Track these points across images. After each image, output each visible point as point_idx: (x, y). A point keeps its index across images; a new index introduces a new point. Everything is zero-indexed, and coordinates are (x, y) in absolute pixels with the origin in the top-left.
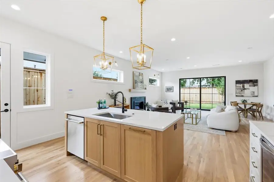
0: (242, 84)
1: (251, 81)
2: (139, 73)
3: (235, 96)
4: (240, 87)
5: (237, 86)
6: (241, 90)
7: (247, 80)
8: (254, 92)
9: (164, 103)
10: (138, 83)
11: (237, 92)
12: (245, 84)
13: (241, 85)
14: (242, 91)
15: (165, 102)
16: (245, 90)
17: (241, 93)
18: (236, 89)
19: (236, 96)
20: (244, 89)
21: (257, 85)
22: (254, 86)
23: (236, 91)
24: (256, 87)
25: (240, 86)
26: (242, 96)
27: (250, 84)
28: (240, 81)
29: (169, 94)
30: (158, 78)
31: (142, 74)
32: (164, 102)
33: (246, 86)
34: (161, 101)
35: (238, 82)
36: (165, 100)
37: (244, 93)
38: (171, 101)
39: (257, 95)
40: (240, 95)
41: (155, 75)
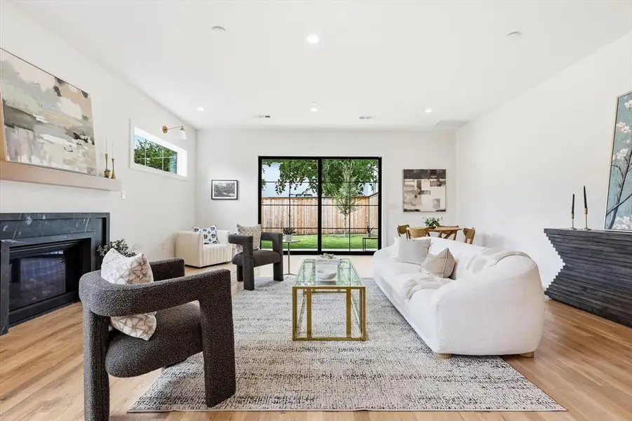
0: (416, 180)
1: (433, 172)
2: (60, 81)
3: (402, 210)
4: (413, 186)
5: (406, 183)
6: (413, 196)
7: (426, 171)
8: (438, 201)
9: (207, 241)
10: (37, 128)
11: (405, 201)
12: (422, 180)
13: (414, 183)
14: (416, 197)
15: (209, 236)
16: (422, 196)
17: (414, 203)
18: (405, 192)
19: (405, 210)
20: (421, 192)
21: (445, 183)
22: (440, 185)
23: (404, 198)
24: (443, 188)
25: (412, 183)
26: (417, 210)
27: (432, 180)
28: (413, 170)
29: (225, 206)
30: (183, 144)
31: (86, 95)
32: (206, 237)
33: (426, 183)
34: (192, 232)
35: (408, 174)
36: (209, 229)
37: (421, 204)
38: (236, 232)
39: (443, 208)
40: (413, 208)
41: (165, 130)
